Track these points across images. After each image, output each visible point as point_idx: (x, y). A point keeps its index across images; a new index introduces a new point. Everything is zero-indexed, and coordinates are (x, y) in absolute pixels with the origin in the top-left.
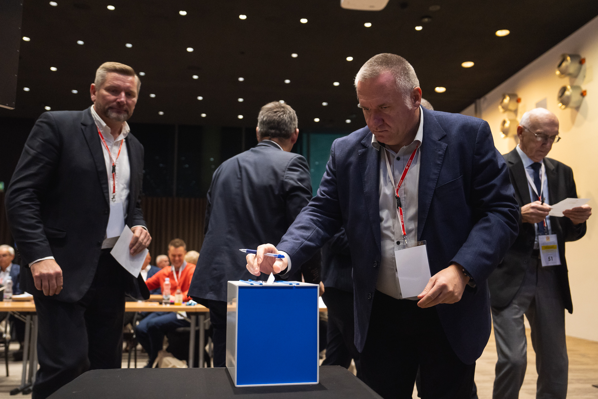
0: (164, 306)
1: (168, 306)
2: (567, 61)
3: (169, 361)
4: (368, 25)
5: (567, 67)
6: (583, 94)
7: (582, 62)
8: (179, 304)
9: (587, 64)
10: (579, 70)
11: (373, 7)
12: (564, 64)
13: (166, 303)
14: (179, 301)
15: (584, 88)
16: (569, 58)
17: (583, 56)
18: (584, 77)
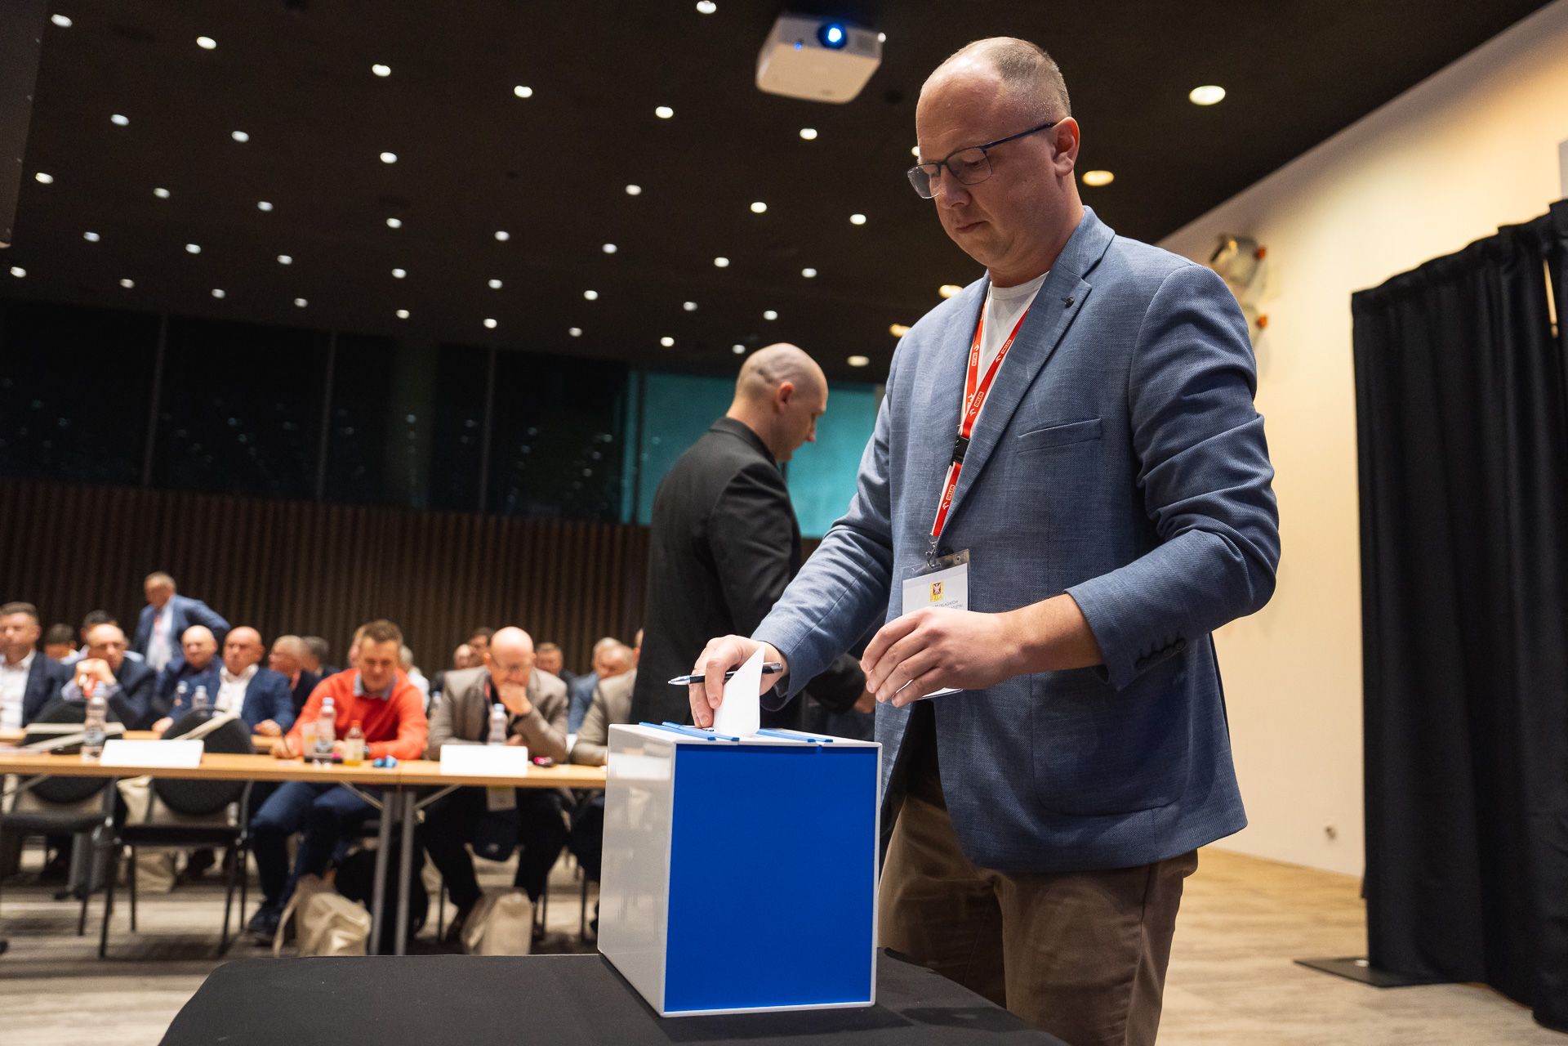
0: (316, 767)
1: (328, 768)
2: (1229, 249)
3: (324, 904)
4: (809, 134)
5: (1229, 263)
6: (1261, 323)
7: (1259, 254)
8: (355, 764)
9: (1270, 260)
10: (1253, 271)
11: (828, 92)
12: (1224, 257)
13: (322, 760)
14: (356, 755)
15: (1262, 309)
16: (1233, 245)
17: (1262, 241)
18: (1263, 286)
